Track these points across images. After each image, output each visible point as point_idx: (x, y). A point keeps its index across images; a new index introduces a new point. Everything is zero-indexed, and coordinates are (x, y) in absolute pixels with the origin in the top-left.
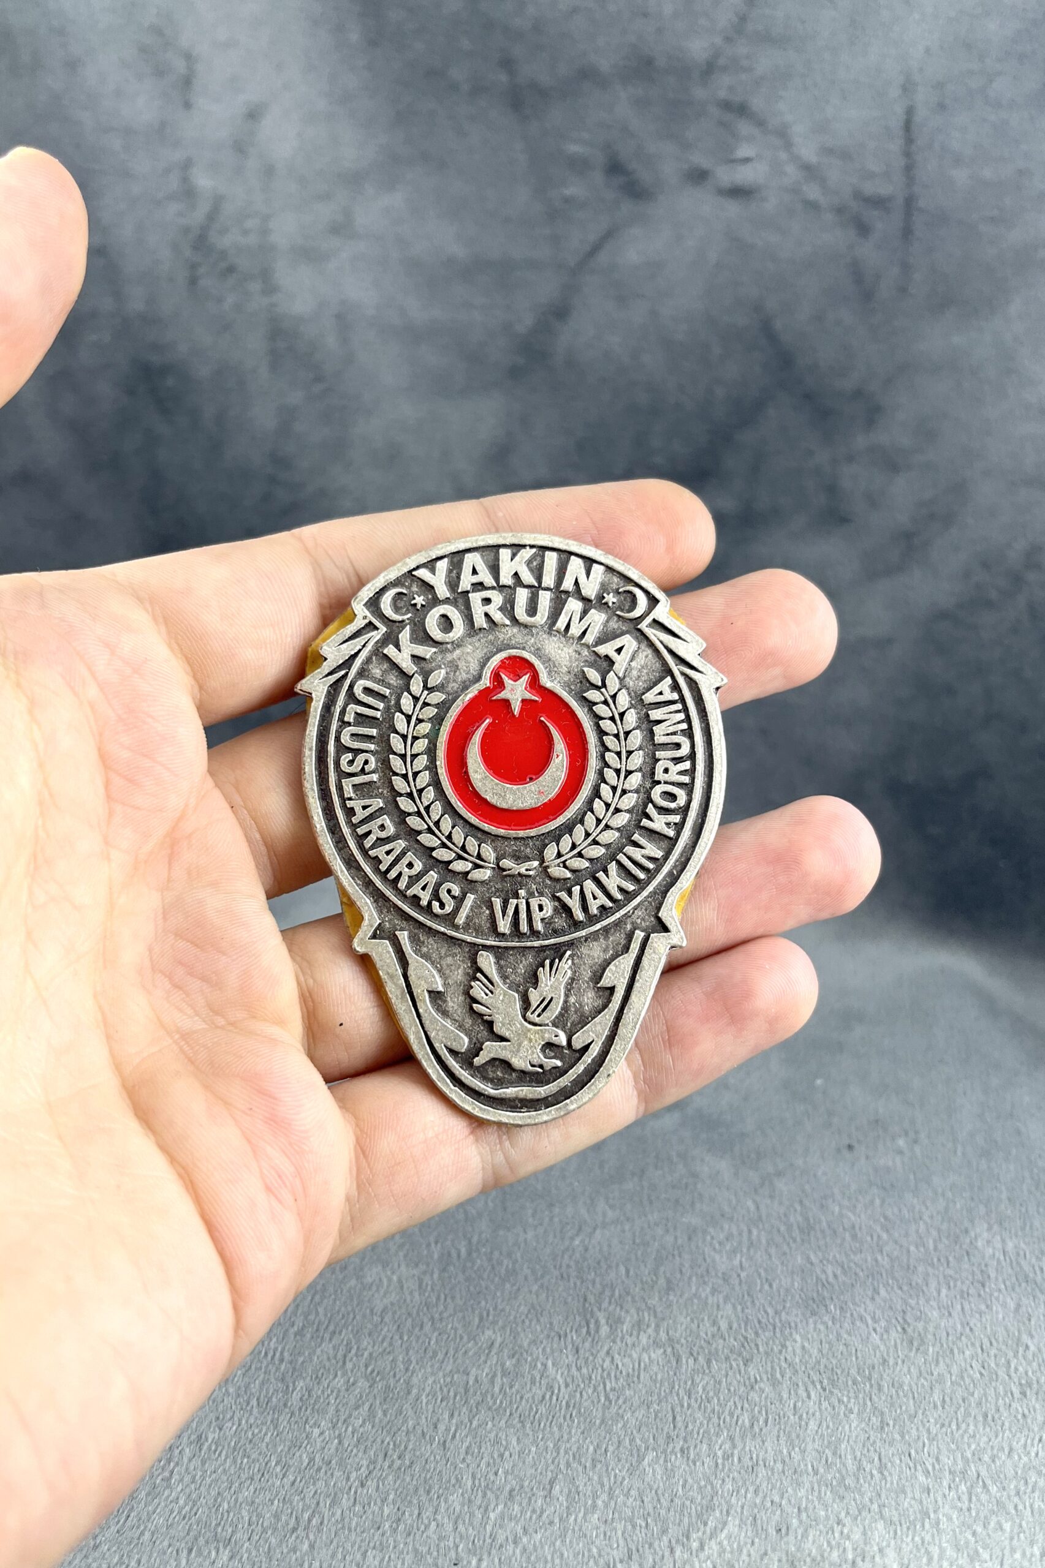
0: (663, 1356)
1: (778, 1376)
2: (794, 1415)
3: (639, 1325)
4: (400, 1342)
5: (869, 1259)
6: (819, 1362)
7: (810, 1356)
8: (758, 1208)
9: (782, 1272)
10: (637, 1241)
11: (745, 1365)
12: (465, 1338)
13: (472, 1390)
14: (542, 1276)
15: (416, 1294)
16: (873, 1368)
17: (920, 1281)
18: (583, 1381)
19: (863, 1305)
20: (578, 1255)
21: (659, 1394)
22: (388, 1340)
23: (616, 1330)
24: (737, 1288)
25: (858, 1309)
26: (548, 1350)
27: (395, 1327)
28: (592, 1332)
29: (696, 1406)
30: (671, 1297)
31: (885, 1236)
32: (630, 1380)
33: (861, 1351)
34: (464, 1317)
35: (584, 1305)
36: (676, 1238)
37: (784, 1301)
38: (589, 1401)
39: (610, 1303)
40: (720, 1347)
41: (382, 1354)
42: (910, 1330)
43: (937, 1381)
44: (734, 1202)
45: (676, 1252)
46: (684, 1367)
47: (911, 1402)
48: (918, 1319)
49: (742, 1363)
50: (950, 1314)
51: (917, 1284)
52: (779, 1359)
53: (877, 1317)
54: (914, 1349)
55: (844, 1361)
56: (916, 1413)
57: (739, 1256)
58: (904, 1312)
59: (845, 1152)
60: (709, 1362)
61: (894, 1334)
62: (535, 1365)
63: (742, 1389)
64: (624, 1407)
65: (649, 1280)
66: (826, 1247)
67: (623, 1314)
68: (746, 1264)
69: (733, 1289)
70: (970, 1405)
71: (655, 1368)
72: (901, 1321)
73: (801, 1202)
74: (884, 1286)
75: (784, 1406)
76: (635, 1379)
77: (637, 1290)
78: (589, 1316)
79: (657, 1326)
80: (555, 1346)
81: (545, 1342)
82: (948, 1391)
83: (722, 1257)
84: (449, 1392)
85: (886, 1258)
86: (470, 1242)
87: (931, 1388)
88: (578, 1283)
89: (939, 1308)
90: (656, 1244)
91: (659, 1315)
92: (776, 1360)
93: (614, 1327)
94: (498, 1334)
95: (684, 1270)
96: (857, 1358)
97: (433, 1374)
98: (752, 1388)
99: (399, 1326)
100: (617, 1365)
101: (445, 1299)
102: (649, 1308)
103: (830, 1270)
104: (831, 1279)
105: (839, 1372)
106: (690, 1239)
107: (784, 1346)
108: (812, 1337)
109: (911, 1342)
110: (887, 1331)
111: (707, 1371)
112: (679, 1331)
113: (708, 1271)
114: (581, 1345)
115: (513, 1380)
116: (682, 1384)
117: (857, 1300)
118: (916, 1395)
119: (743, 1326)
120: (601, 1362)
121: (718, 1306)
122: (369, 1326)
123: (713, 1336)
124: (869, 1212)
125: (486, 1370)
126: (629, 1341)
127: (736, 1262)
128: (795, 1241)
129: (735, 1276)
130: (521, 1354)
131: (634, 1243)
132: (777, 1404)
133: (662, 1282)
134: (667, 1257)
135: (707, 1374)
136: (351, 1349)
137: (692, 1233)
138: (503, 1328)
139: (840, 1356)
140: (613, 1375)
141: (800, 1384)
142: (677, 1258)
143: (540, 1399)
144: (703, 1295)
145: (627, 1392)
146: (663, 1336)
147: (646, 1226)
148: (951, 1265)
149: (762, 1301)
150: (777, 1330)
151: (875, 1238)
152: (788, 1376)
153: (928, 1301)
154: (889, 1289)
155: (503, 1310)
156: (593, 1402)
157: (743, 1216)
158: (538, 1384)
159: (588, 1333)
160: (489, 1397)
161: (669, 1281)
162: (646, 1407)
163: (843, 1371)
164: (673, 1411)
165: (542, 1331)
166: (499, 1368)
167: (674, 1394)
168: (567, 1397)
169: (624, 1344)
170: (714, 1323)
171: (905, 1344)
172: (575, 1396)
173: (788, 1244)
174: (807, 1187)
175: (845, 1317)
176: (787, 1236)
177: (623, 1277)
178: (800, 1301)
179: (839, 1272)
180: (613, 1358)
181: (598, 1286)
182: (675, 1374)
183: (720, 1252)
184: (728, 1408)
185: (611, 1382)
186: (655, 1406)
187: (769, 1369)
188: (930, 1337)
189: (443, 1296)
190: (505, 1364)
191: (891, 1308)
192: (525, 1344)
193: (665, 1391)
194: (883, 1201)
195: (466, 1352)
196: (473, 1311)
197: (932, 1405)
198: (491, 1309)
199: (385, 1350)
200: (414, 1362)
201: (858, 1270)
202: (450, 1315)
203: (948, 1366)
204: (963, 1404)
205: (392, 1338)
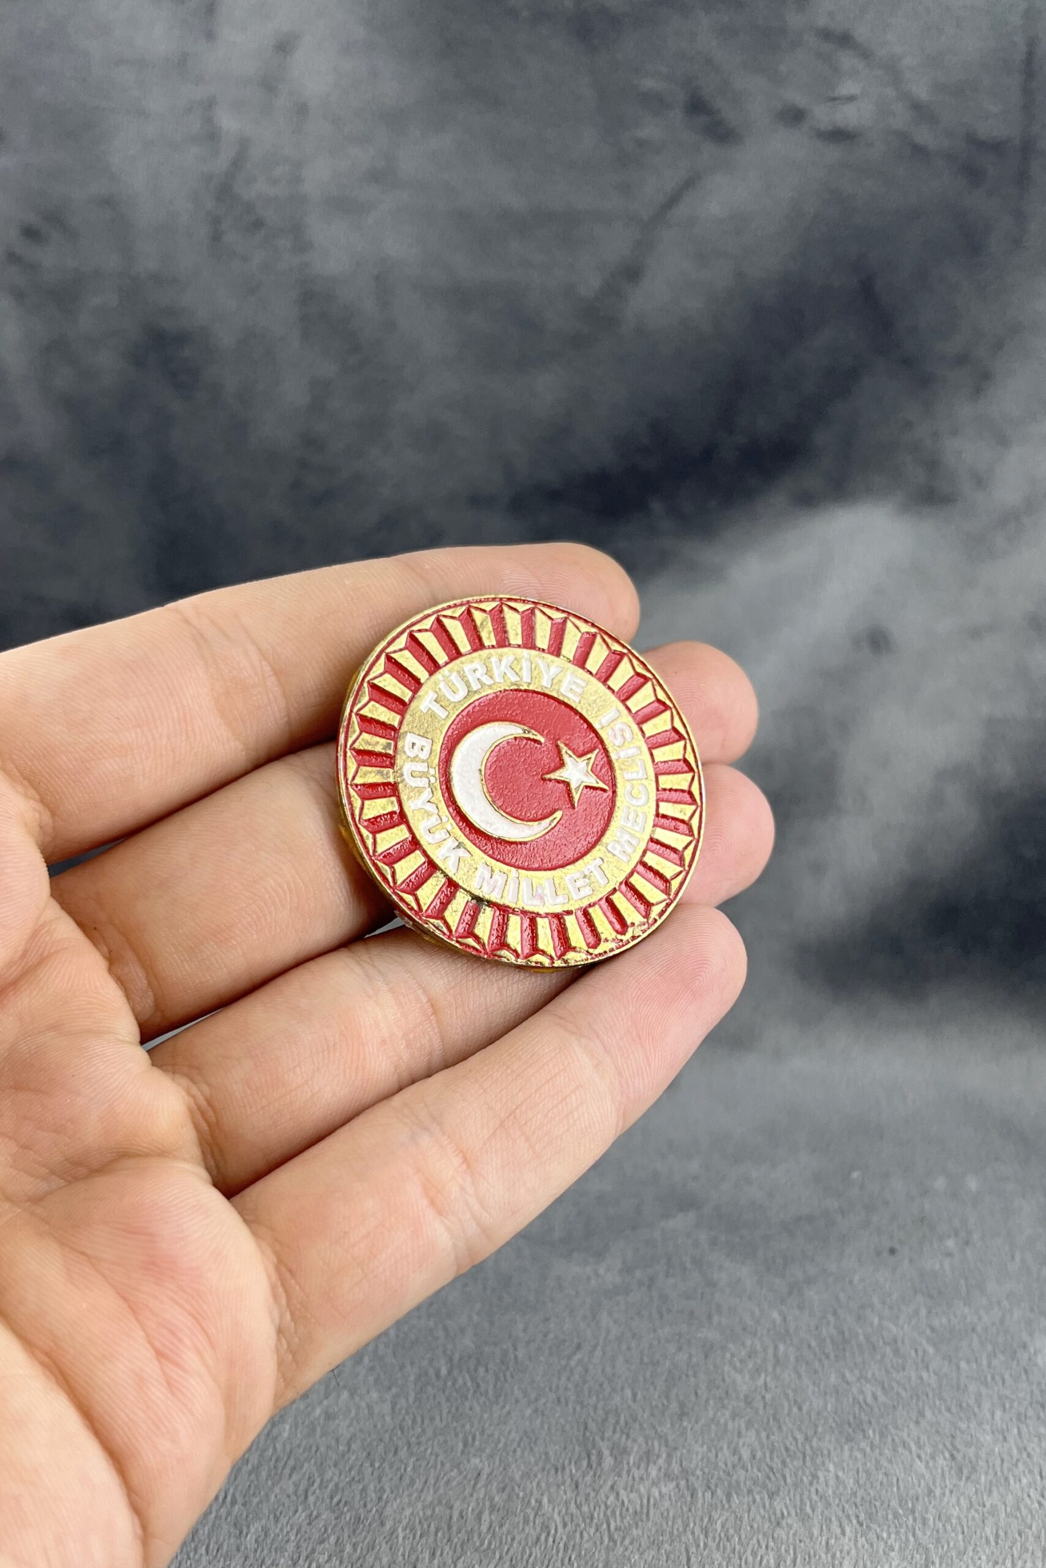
0: (677, 1490)
1: (808, 1510)
2: (826, 1554)
3: (648, 1457)
4: (370, 1470)
5: (913, 1375)
6: (855, 1494)
7: (845, 1488)
8: (785, 1320)
9: (814, 1392)
10: (646, 1360)
11: (771, 1498)
12: (448, 1465)
13: (455, 1529)
14: (537, 1400)
15: (388, 1419)
16: (917, 1499)
17: (972, 1402)
18: (584, 1521)
19: (906, 1430)
20: (576, 1377)
21: (671, 1533)
22: (356, 1469)
23: (621, 1462)
24: (761, 1412)
25: (899, 1434)
26: (543, 1485)
27: (365, 1454)
28: (594, 1466)
29: (714, 1545)
30: (685, 1424)
31: (931, 1350)
32: (637, 1518)
33: (903, 1480)
34: (446, 1442)
35: (584, 1433)
36: (690, 1356)
37: (816, 1426)
38: (591, 1542)
39: (614, 1432)
40: (742, 1478)
41: (350, 1483)
42: (959, 1457)
43: (988, 1513)
44: (757, 1313)
45: (690, 1373)
46: (700, 1501)
47: (960, 1537)
48: (968, 1444)
49: (766, 1496)
50: (1005, 1439)
51: (968, 1406)
52: (810, 1491)
53: (922, 1443)
54: (964, 1478)
55: (884, 1492)
56: (966, 1549)
57: (763, 1375)
58: (953, 1437)
59: (885, 1254)
60: (729, 1496)
61: (941, 1461)
62: (529, 1501)
63: (767, 1525)
64: (631, 1548)
65: (660, 1405)
66: (864, 1363)
67: (629, 1443)
68: (771, 1384)
69: (757, 1412)
70: (1027, 1539)
71: (667, 1504)
72: (950, 1448)
73: (835, 1313)
74: (930, 1408)
75: (814, 1543)
76: (644, 1517)
77: (646, 1415)
78: (590, 1446)
79: (669, 1456)
80: (551, 1480)
81: (539, 1476)
82: (1002, 1524)
83: (744, 1377)
84: (429, 1526)
85: (932, 1375)
86: (451, 1359)
87: (983, 1522)
88: (578, 1409)
89: (993, 1432)
90: (668, 1363)
91: (671, 1444)
92: (806, 1493)
93: (619, 1459)
94: (486, 1463)
95: (699, 1392)
96: (898, 1488)
97: (409, 1504)
98: (778, 1524)
99: (369, 1454)
100: (623, 1502)
101: (423, 1422)
102: (660, 1437)
103: (868, 1389)
104: (869, 1399)
105: (878, 1504)
106: (706, 1357)
107: (815, 1476)
108: (848, 1465)
109: (960, 1470)
110: (933, 1457)
111: (727, 1506)
112: (694, 1462)
113: (727, 1393)
114: (580, 1480)
115: (503, 1518)
116: (697, 1521)
117: (899, 1422)
118: (966, 1529)
119: (768, 1455)
120: (604, 1499)
121: (739, 1433)
122: (334, 1457)
123: (734, 1467)
124: (913, 1322)
125: (473, 1504)
126: (637, 1474)
127: (761, 1382)
128: (828, 1357)
129: (759, 1398)
130: (513, 1489)
131: (642, 1360)
132: (807, 1541)
133: (674, 1406)
134: (680, 1378)
135: (727, 1511)
136: (314, 1482)
137: (708, 1349)
138: (491, 1456)
139: (878, 1487)
140: (618, 1513)
141: (833, 1519)
142: (692, 1379)
143: (535, 1538)
144: (722, 1421)
145: (635, 1532)
146: (675, 1468)
147: (656, 1342)
148: (1007, 1384)
149: (790, 1425)
150: (808, 1458)
151: (920, 1353)
152: (819, 1510)
153: (980, 1424)
154: (936, 1412)
155: (491, 1435)
156: (595, 1543)
157: (768, 1330)
158: (531, 1524)
159: (589, 1465)
160: (476, 1535)
161: (682, 1405)
162: (656, 1549)
163: (882, 1503)
164: (687, 1551)
165: (536, 1463)
166: (487, 1504)
167: (689, 1533)
168: (565, 1538)
169: (630, 1478)
170: (735, 1452)
171: (953, 1472)
172: (575, 1538)
173: (820, 1360)
174: (841, 1295)
175: (885, 1444)
176: (818, 1352)
177: (630, 1402)
178: (834, 1425)
179: (879, 1393)
180: (618, 1494)
181: (600, 1412)
182: (690, 1510)
183: (740, 1371)
184: (750, 1546)
185: (616, 1522)
186: (666, 1546)
187: (798, 1503)
188: (982, 1463)
189: (419, 1420)
190: (494, 1499)
191: (937, 1432)
192: (517, 1477)
193: (678, 1529)
194: (929, 1312)
195: (449, 1481)
196: (456, 1435)
197: (984, 1540)
198: (478, 1433)
199: (353, 1479)
200: (388, 1490)
201: (900, 1390)
202: (428, 1440)
203: (1002, 1496)
204: (1019, 1538)
205: (361, 1465)
